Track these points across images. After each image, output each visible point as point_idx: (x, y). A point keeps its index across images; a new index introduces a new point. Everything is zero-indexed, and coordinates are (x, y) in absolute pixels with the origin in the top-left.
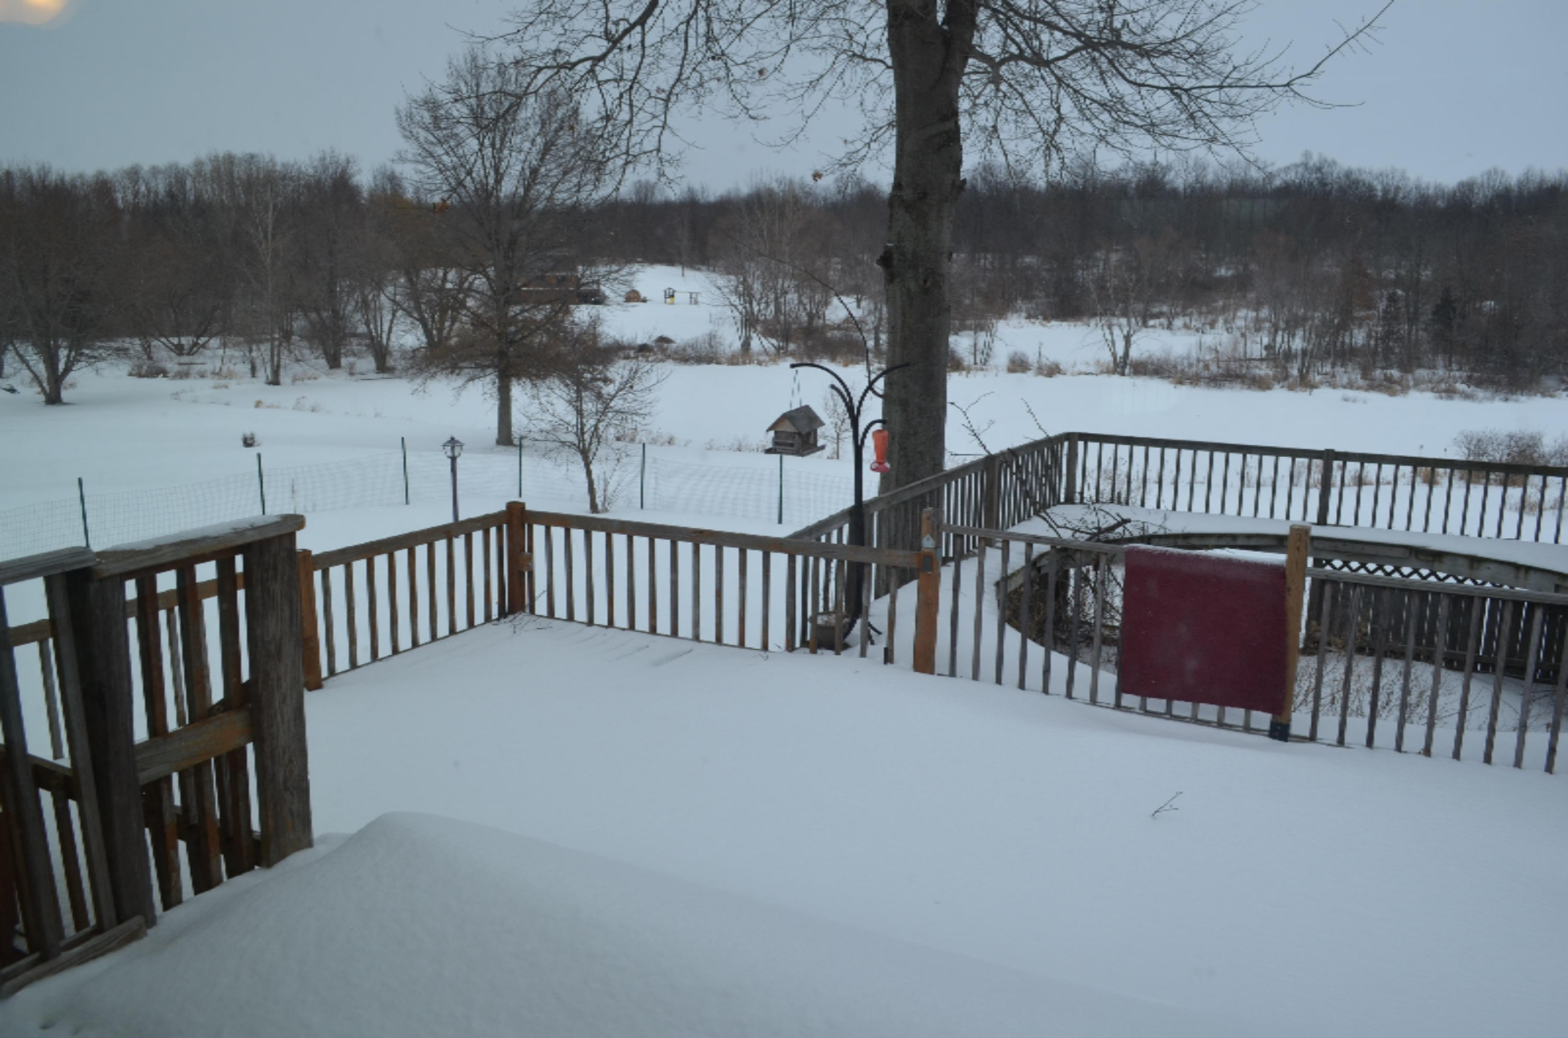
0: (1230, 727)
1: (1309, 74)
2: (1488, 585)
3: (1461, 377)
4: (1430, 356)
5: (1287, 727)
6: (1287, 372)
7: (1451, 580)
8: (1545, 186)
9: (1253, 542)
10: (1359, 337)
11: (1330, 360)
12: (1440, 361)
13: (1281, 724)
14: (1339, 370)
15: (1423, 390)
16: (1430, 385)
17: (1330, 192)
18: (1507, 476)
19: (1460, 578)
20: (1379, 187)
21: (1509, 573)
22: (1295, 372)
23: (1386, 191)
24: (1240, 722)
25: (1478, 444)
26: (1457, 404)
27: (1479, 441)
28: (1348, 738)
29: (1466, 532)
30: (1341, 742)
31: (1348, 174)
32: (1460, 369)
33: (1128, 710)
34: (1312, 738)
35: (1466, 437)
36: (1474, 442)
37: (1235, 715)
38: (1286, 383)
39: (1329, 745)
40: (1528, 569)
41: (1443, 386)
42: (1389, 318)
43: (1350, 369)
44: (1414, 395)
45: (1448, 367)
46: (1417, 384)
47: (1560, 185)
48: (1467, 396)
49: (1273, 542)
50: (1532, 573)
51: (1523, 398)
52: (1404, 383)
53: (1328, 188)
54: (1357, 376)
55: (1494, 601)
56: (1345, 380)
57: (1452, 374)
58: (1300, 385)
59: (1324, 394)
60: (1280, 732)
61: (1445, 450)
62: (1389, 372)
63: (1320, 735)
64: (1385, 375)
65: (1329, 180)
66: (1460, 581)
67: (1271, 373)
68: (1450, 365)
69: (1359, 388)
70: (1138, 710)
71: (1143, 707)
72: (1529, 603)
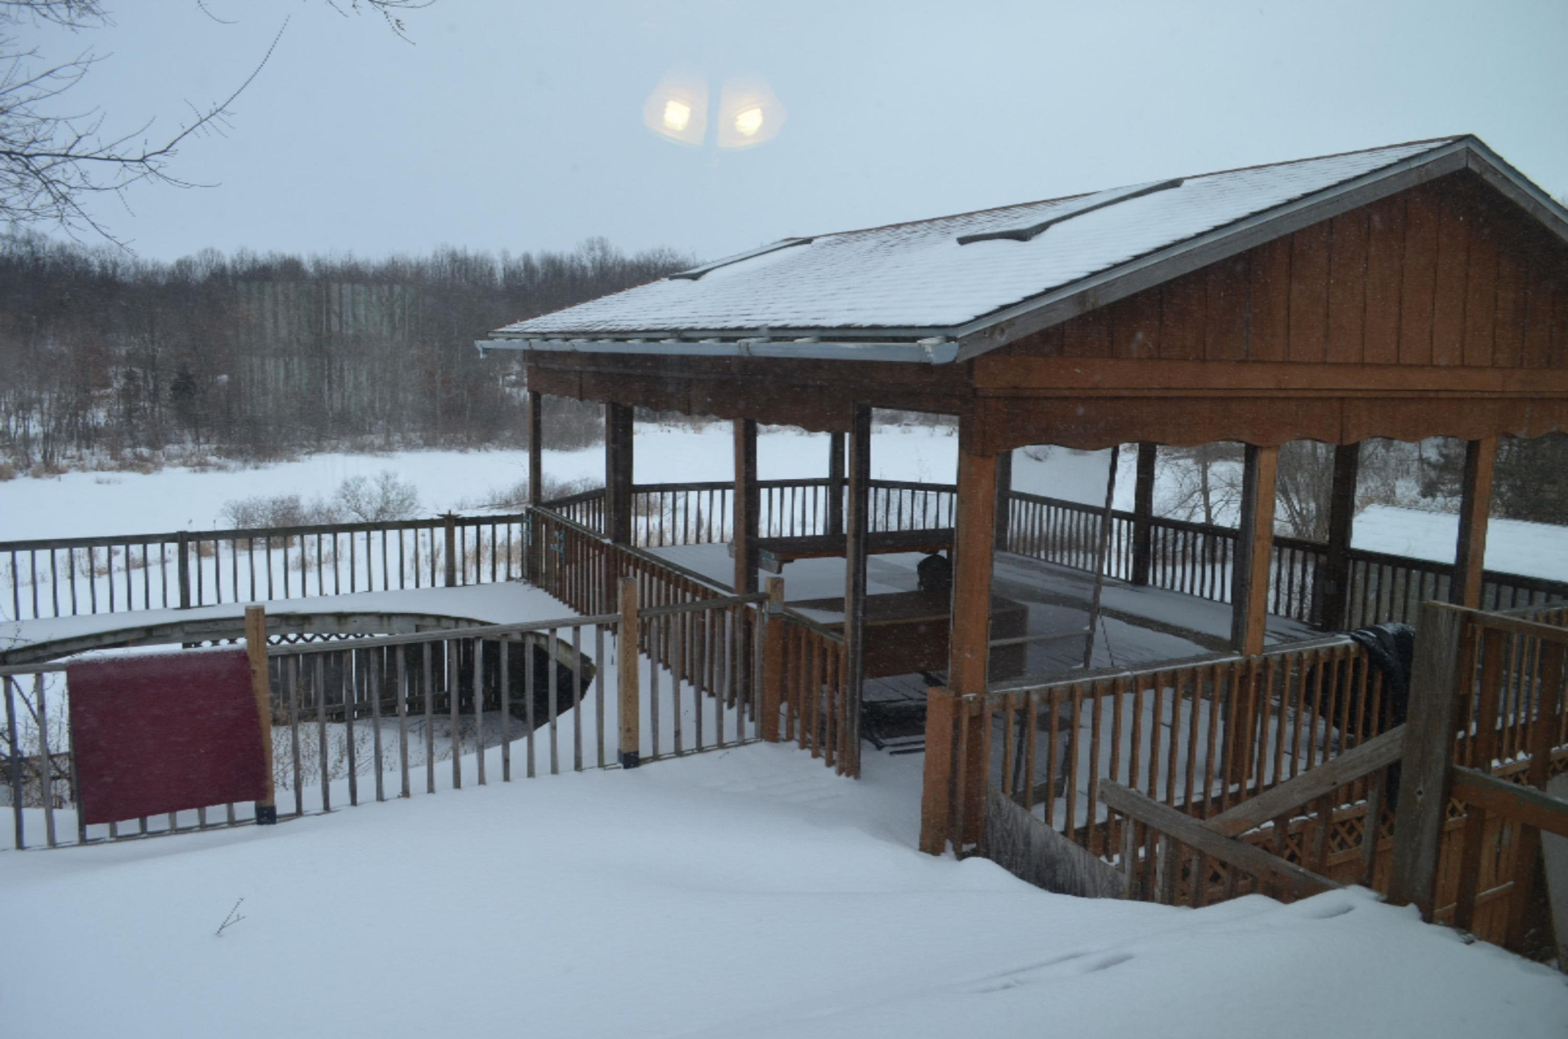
0: (214, 827)
1: (165, 151)
2: (351, 638)
3: (210, 450)
4: (178, 432)
5: (273, 809)
6: (28, 459)
7: (318, 640)
8: (258, 267)
9: (120, 639)
10: (100, 416)
11: (75, 443)
12: (188, 437)
13: (266, 809)
14: (86, 452)
15: (175, 466)
16: (181, 460)
17: (44, 265)
18: (268, 540)
19: (326, 635)
20: (96, 263)
21: (374, 622)
22: (38, 458)
23: (103, 266)
24: (224, 818)
25: (243, 513)
26: (212, 478)
27: (244, 509)
28: (333, 803)
29: (325, 592)
30: (327, 808)
31: (62, 249)
32: (208, 442)
33: (96, 841)
34: (299, 813)
35: (233, 508)
36: (241, 511)
37: (215, 813)
38: (29, 471)
39: (318, 814)
40: (390, 616)
41: (195, 460)
42: (127, 395)
43: (96, 450)
44: (167, 470)
45: (196, 441)
46: (169, 458)
47: (271, 266)
48: (220, 468)
49: (143, 635)
50: (394, 619)
51: (272, 465)
52: (156, 460)
53: (41, 262)
54: (107, 459)
55: (359, 651)
56: (95, 462)
57: (201, 447)
58: (46, 471)
59: (73, 478)
60: (267, 816)
61: (215, 522)
62: (138, 450)
63: (305, 807)
64: (135, 454)
65: (42, 255)
66: (326, 639)
67: (10, 461)
68: (198, 438)
69: (111, 469)
70: (108, 839)
71: (113, 832)
72: (388, 647)
